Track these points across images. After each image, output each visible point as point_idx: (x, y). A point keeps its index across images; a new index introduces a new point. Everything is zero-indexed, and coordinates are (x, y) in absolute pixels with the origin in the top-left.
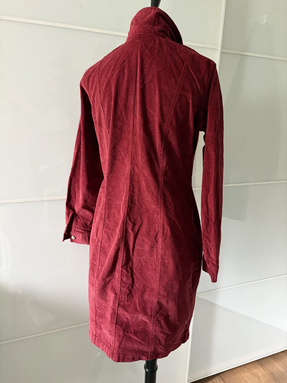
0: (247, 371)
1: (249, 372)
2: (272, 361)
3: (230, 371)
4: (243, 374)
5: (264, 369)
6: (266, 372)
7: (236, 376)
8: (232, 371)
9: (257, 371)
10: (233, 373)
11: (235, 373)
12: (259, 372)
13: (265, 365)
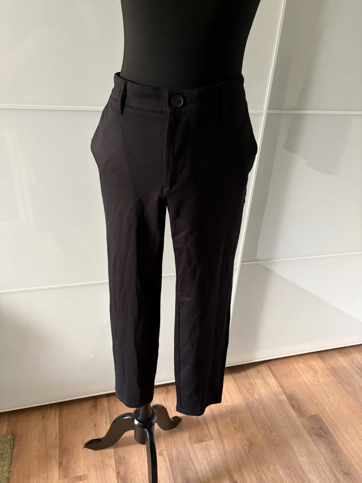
0: (303, 362)
1: (304, 364)
2: (336, 354)
3: (280, 361)
4: (296, 365)
5: (324, 363)
6: (326, 366)
7: (287, 366)
8: (283, 360)
9: (316, 364)
10: (284, 363)
11: (286, 363)
12: (317, 365)
13: (326, 358)
